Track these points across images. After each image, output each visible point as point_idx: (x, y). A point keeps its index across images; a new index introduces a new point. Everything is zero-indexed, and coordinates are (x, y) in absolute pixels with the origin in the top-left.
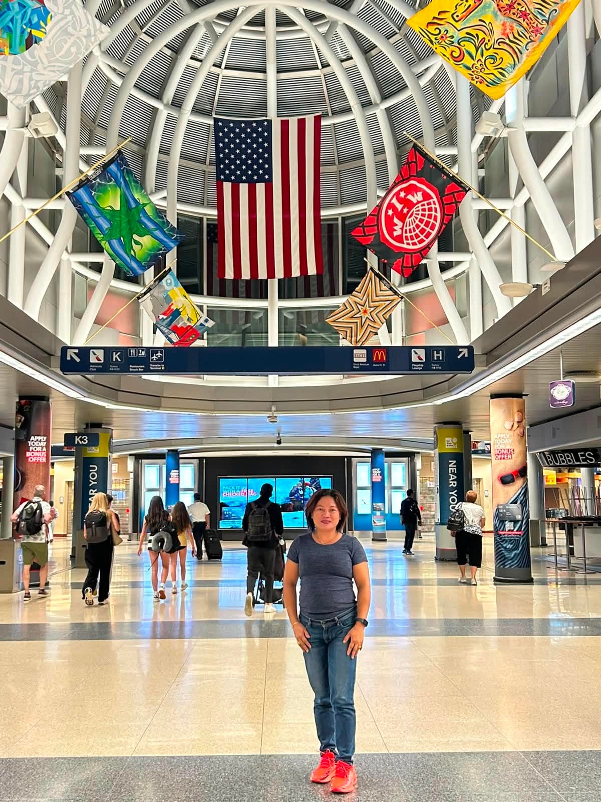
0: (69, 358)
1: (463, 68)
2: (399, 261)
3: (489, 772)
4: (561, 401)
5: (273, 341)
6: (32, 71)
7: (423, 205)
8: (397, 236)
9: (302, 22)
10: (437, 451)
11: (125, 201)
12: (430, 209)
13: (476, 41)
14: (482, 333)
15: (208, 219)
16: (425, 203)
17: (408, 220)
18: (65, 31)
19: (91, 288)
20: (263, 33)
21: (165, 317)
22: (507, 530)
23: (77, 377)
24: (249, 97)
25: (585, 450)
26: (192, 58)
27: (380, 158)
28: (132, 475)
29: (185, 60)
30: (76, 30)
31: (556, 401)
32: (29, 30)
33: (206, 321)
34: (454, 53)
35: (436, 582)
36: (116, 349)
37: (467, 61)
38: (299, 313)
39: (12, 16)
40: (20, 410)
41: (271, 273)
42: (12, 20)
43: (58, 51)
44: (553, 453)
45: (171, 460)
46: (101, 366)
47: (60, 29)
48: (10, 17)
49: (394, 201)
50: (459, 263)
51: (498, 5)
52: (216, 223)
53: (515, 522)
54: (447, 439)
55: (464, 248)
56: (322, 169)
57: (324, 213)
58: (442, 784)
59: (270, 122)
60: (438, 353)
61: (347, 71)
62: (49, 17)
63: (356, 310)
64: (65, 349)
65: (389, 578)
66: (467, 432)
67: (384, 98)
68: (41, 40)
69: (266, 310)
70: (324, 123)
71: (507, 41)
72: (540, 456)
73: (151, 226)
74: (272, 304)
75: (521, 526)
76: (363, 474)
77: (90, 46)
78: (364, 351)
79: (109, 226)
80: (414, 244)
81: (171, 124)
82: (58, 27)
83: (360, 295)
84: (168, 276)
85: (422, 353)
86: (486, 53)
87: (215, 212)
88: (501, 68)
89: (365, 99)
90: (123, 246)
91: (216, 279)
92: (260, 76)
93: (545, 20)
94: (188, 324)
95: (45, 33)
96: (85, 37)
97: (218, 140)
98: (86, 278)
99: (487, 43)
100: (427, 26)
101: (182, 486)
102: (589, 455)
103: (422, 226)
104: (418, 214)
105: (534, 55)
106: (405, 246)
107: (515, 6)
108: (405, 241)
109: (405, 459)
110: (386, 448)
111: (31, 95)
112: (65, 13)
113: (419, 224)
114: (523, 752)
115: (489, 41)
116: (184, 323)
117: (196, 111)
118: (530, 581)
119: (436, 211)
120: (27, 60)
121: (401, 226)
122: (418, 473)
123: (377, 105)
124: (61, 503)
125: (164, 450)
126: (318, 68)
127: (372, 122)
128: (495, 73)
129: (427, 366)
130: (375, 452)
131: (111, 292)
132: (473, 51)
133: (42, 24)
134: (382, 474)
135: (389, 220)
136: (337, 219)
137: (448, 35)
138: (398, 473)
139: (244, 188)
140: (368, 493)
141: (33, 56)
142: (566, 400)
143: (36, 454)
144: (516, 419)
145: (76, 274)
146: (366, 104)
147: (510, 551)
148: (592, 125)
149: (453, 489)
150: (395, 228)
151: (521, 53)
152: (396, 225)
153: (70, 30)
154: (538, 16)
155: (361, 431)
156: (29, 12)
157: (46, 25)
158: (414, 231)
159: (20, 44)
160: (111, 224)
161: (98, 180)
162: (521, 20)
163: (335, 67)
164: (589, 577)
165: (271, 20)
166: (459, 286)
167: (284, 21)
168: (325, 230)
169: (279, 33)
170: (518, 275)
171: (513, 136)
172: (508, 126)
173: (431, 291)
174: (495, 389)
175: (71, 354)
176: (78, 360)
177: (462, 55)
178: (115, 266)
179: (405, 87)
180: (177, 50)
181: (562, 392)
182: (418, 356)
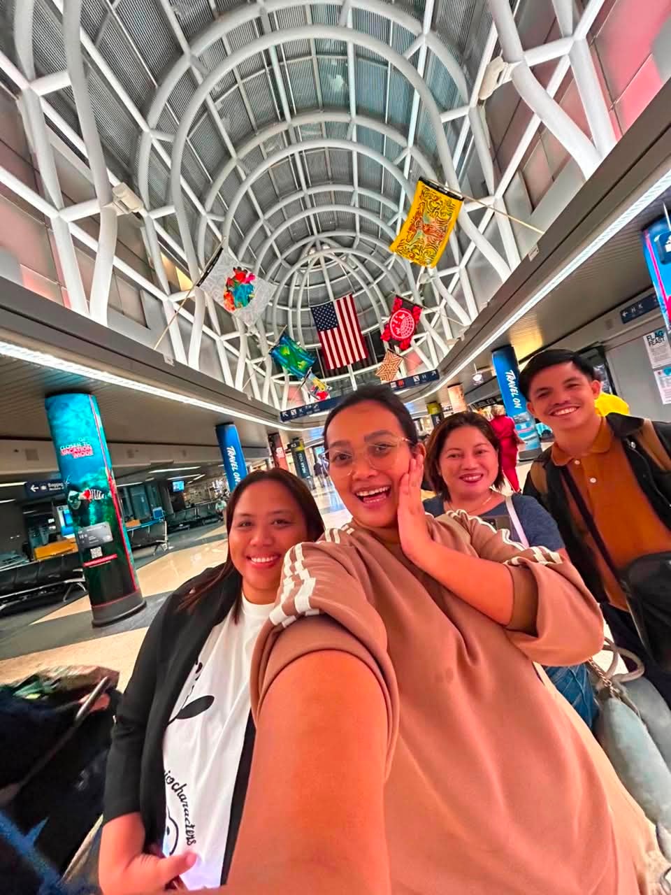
0: (283, 416)
1: (416, 260)
4: (478, 381)
7: (406, 319)
8: (399, 334)
9: (334, 258)
10: (430, 414)
11: (291, 350)
12: (409, 319)
13: (418, 248)
14: (438, 365)
15: (318, 348)
17: (401, 326)
18: (260, 292)
19: (282, 387)
20: (321, 267)
21: (313, 390)
23: (286, 422)
24: (321, 294)
25: (489, 399)
26: (296, 286)
29: (293, 288)
31: (476, 381)
32: (247, 295)
33: (328, 388)
34: (410, 255)
36: (300, 408)
37: (417, 257)
38: (361, 375)
40: (270, 439)
41: (348, 363)
42: (241, 294)
43: (260, 301)
44: (477, 403)
46: (296, 416)
49: (394, 321)
50: (421, 338)
51: (423, 230)
52: (322, 348)
54: (433, 409)
55: (423, 331)
56: (358, 315)
57: (362, 332)
59: (332, 302)
60: (424, 376)
61: (357, 273)
62: (253, 288)
63: (386, 368)
64: (281, 413)
66: (440, 404)
67: (375, 279)
68: (253, 298)
69: (349, 377)
70: (353, 296)
71: (431, 244)
73: (303, 357)
74: (351, 374)
78: (395, 383)
80: (405, 335)
81: (294, 314)
82: (258, 290)
83: (386, 361)
84: (310, 375)
85: (417, 377)
87: (320, 344)
90: (295, 368)
91: (327, 371)
92: (323, 285)
93: (444, 231)
94: (322, 391)
95: (254, 295)
97: (314, 316)
98: (280, 384)
102: (492, 400)
103: (408, 327)
104: (405, 323)
106: (402, 337)
107: (430, 229)
108: (402, 335)
113: (406, 327)
117: (302, 306)
119: (411, 320)
120: (250, 307)
121: (399, 330)
123: (373, 283)
126: (344, 275)
127: (372, 290)
128: (428, 259)
129: (421, 382)
131: (291, 387)
132: (418, 252)
133: (252, 291)
135: (394, 328)
136: (368, 334)
137: (407, 249)
139: (329, 332)
141: (252, 305)
142: (480, 380)
143: (279, 454)
144: (460, 393)
145: (276, 384)
146: (368, 284)
148: (466, 266)
150: (397, 331)
153: (262, 291)
154: (440, 231)
158: (405, 330)
159: (246, 302)
161: (279, 346)
163: (352, 272)
165: (322, 261)
166: (424, 348)
167: (327, 260)
168: (364, 339)
169: (327, 265)
170: (449, 336)
171: (434, 280)
172: (432, 277)
173: (414, 352)
174: (449, 384)
175: (284, 414)
176: (287, 415)
177: (414, 256)
178: (290, 376)
179: (382, 272)
180: (289, 284)
181: (478, 378)
182: (416, 379)
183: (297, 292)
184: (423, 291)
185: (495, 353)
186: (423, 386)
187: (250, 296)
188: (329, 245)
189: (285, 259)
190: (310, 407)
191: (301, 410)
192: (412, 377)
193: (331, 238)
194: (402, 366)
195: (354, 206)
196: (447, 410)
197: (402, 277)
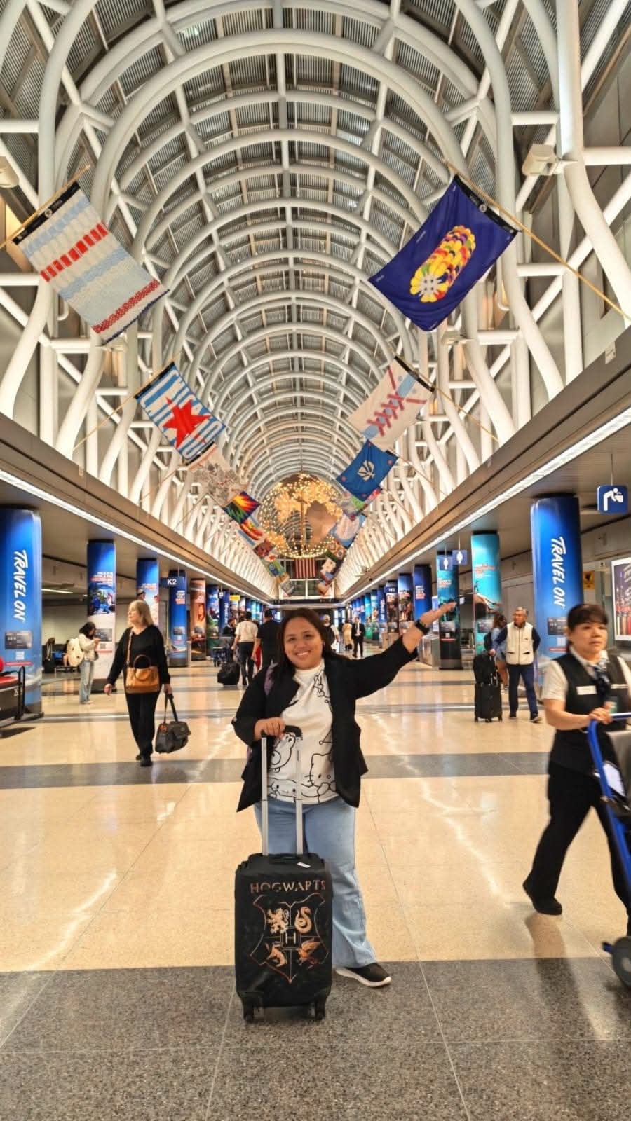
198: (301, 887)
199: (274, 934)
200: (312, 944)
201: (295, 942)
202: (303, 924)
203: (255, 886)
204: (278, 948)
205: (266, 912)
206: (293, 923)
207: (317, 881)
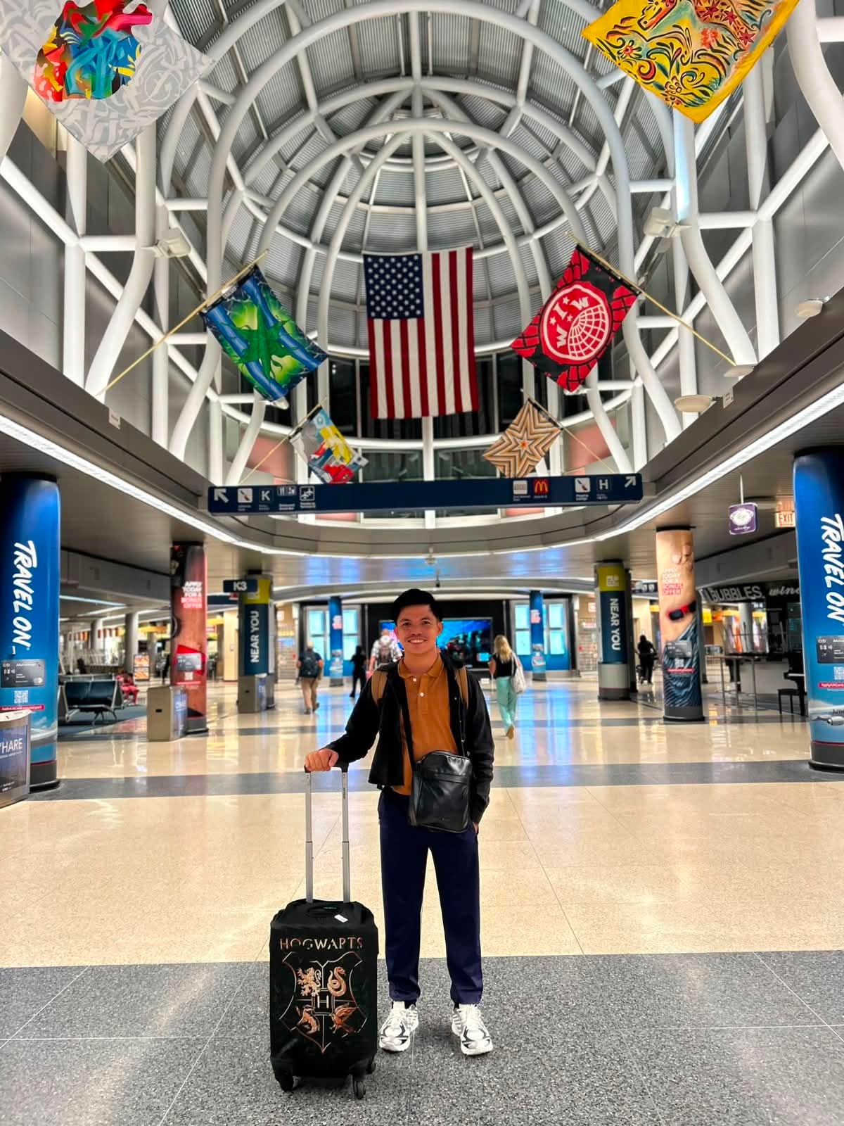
0: (216, 499)
1: (654, 87)
2: (564, 374)
3: (723, 988)
4: (743, 526)
5: (429, 475)
6: (120, 117)
7: (589, 312)
8: (561, 347)
9: (453, 152)
10: (598, 590)
11: (263, 320)
12: (597, 316)
13: (670, 51)
14: (646, 463)
15: (361, 361)
16: (591, 309)
17: (572, 328)
18: (157, 65)
19: (243, 430)
20: (411, 165)
21: (317, 457)
22: (677, 667)
23: (226, 519)
24: (400, 233)
25: (751, 585)
26: (340, 194)
27: (535, 290)
28: (297, 622)
29: (332, 197)
30: (170, 63)
31: (736, 526)
32: (115, 69)
33: (359, 459)
34: (642, 69)
35: (599, 722)
36: (265, 488)
37: (660, 78)
38: (454, 453)
39: (94, 55)
40: (174, 555)
41: (425, 411)
42: (95, 59)
43: (150, 92)
44: (718, 588)
45: (334, 606)
46: (249, 506)
47: (151, 62)
48: (92, 56)
49: (557, 308)
50: (619, 392)
51: (696, 8)
52: (368, 364)
53: (686, 659)
54: (608, 577)
55: (625, 376)
56: (475, 305)
57: (477, 350)
58: (663, 1010)
59: (420, 256)
60: (604, 482)
61: (498, 201)
62: (138, 48)
63: (514, 444)
64: (212, 489)
65: (549, 719)
66: (627, 570)
67: (537, 227)
68: (129, 79)
69: (420, 452)
70: (476, 257)
71: (709, 51)
72: (703, 593)
73: (291, 345)
74: (427, 444)
75: (691, 664)
76: (521, 616)
77: (188, 83)
78: (525, 483)
79: (246, 347)
80: (580, 355)
81: (322, 262)
82: (149, 59)
83: (518, 428)
84: (319, 415)
85: (587, 482)
86: (683, 69)
87: (367, 353)
88: (703, 86)
89: (517, 230)
90: (261, 368)
91: (370, 421)
92: (409, 210)
93: (756, 25)
94: (341, 463)
95: (134, 70)
96: (181, 70)
97: (368, 276)
98: (239, 421)
99: (683, 56)
100: (607, 37)
101: (345, 631)
102: (756, 589)
103: (589, 334)
104: (584, 322)
105: (745, 67)
106: (570, 357)
107: (717, 7)
108: (570, 352)
109: (563, 600)
110: (543, 590)
111: (117, 144)
112: (158, 43)
113: (586, 332)
114: (760, 953)
115: (686, 53)
116: (337, 463)
117: (345, 249)
118: (701, 719)
119: (604, 318)
120: (112, 105)
121: (565, 336)
122: (576, 614)
123: (530, 235)
124: (232, 650)
125: (327, 596)
126: (466, 200)
127: (525, 254)
128: (695, 93)
129: (592, 497)
130: (533, 595)
131: (263, 436)
132: (666, 64)
133: (130, 59)
134: (541, 616)
135: (552, 329)
136: (491, 356)
137: (634, 47)
138: (556, 614)
139: (395, 325)
140: (528, 634)
141: (120, 100)
142: (748, 525)
143: (191, 600)
144: (684, 552)
145: (227, 418)
146: (520, 235)
147: (681, 689)
148: (776, 218)
149: (615, 628)
150: (559, 338)
151: (729, 64)
152: (559, 335)
153: (164, 63)
154: (747, 20)
155: (519, 573)
156: (114, 47)
157: (134, 59)
158: (580, 340)
159: (105, 86)
160: (248, 346)
161: (233, 298)
162: (727, 23)
163: (487, 197)
164: (760, 714)
165: (419, 151)
166: (621, 418)
167: (433, 152)
168: (480, 368)
169: (427, 164)
170: (688, 386)
171: (682, 233)
172: (681, 223)
173: (593, 425)
174: (662, 521)
175: (218, 494)
176: (226, 500)
177: (652, 71)
178: (268, 407)
179: (561, 213)
180: (324, 187)
181: (742, 517)
182: (582, 486)
183: (340, 210)
184: (648, 278)
185: (804, 459)
186: (597, 511)
187: (123, 71)
188: (443, 113)
189: (328, 118)
190: (293, 492)
191: (265, 495)
192: (574, 478)
193: (453, 96)
194: (556, 449)
195: (526, 18)
196: (640, 591)
197: (605, 235)
198: (334, 944)
199: (305, 997)
200: (346, 1009)
201: (328, 1006)
202: (337, 986)
203: (284, 941)
204: (309, 1012)
205: (296, 971)
206: (326, 986)
207: (351, 939)
